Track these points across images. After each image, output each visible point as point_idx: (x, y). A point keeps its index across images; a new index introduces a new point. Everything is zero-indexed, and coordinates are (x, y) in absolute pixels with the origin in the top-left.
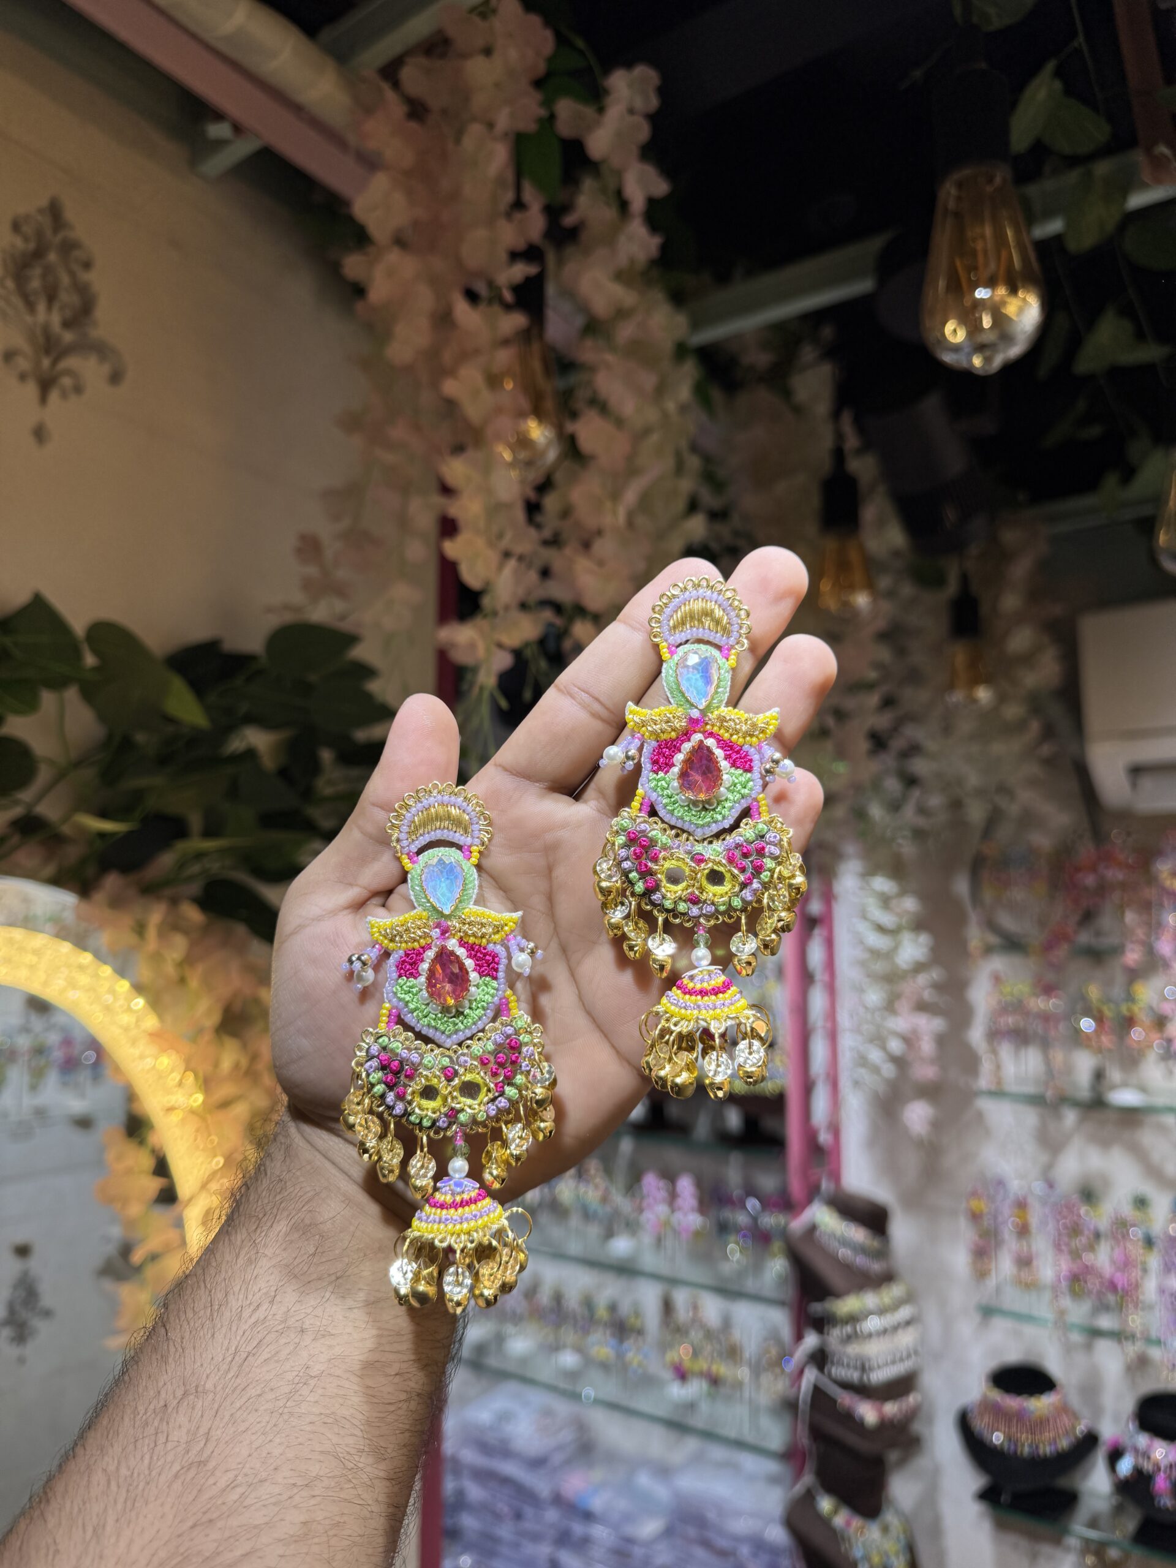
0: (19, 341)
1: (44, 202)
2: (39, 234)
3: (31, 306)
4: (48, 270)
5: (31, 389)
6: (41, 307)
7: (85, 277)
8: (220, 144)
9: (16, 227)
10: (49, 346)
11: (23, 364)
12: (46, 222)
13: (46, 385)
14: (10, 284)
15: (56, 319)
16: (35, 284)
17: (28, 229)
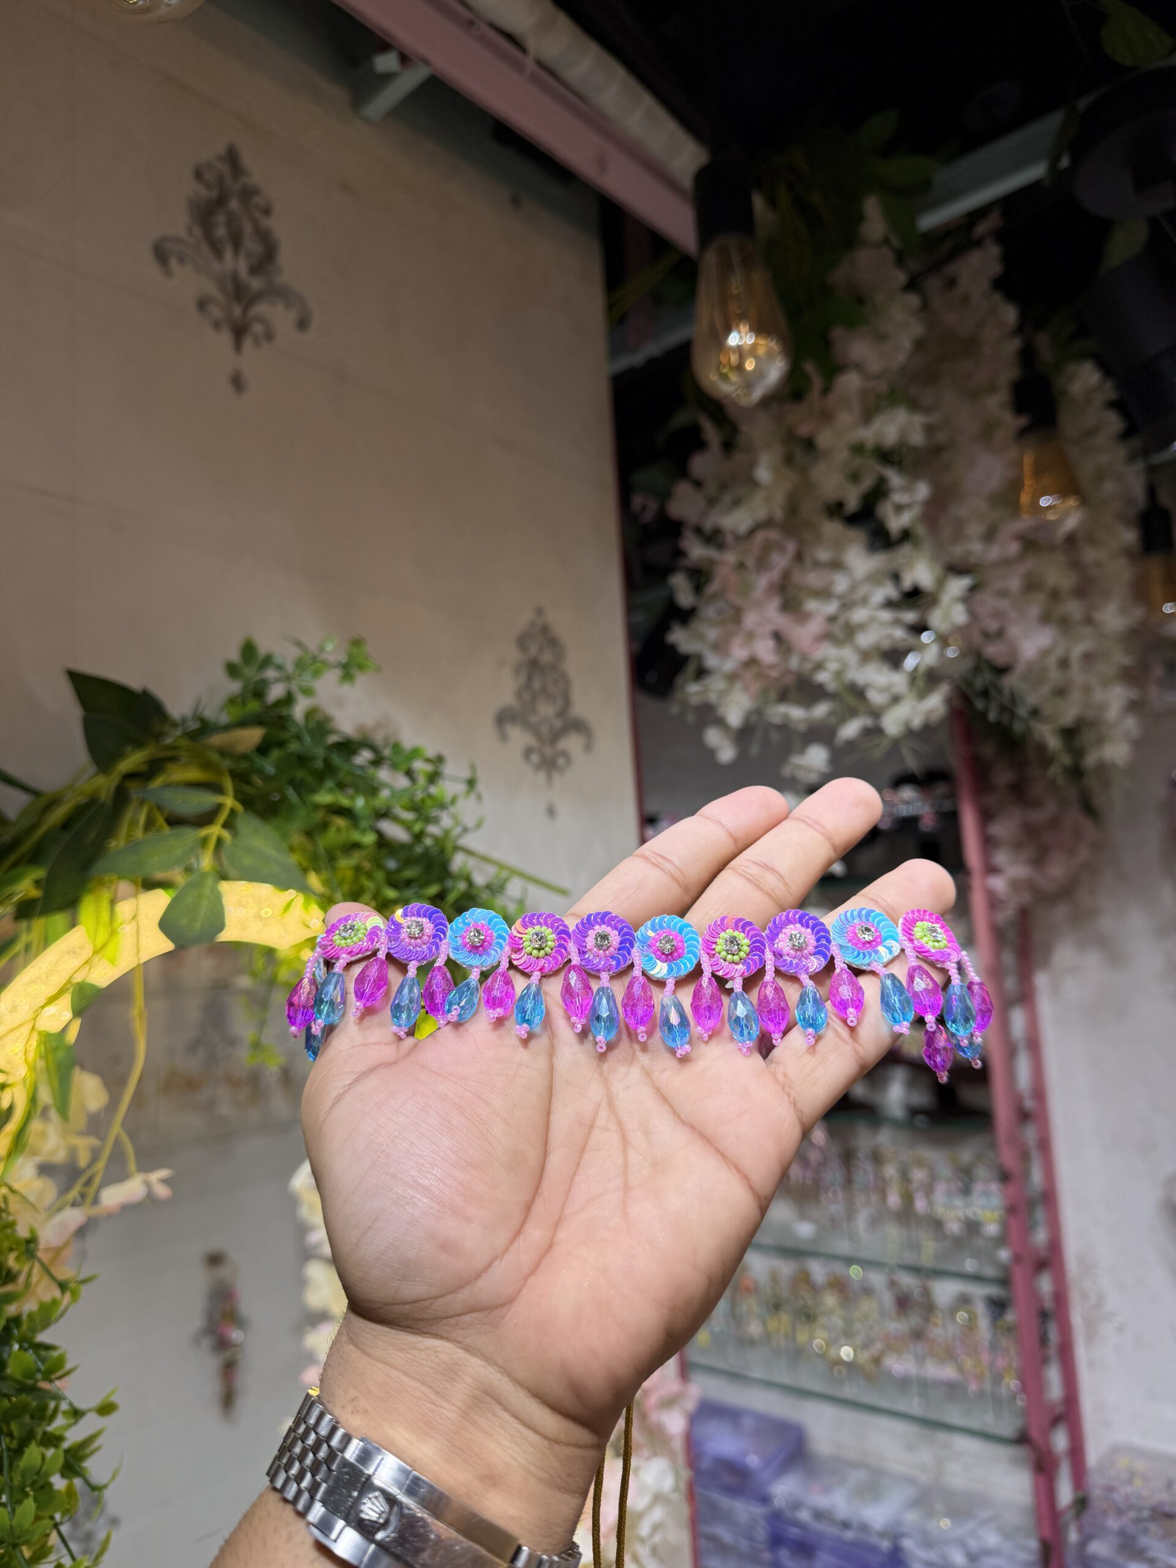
0: (211, 289)
1: (221, 149)
2: (221, 180)
3: (218, 253)
4: (232, 218)
5: (225, 338)
6: (228, 254)
7: (265, 222)
8: (387, 78)
9: (198, 175)
10: (239, 293)
11: (216, 312)
12: (225, 169)
13: (239, 332)
14: (197, 231)
15: (243, 267)
16: (221, 232)
17: (209, 176)
